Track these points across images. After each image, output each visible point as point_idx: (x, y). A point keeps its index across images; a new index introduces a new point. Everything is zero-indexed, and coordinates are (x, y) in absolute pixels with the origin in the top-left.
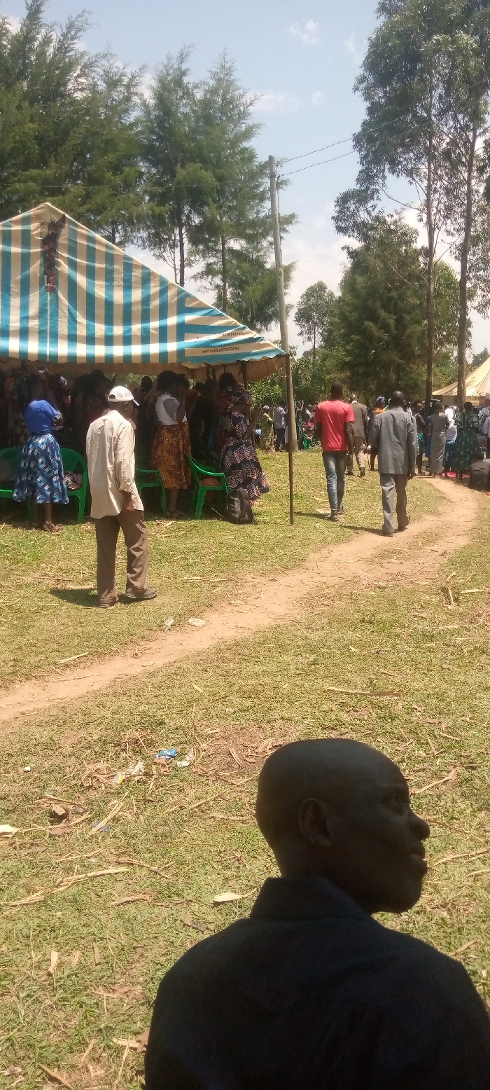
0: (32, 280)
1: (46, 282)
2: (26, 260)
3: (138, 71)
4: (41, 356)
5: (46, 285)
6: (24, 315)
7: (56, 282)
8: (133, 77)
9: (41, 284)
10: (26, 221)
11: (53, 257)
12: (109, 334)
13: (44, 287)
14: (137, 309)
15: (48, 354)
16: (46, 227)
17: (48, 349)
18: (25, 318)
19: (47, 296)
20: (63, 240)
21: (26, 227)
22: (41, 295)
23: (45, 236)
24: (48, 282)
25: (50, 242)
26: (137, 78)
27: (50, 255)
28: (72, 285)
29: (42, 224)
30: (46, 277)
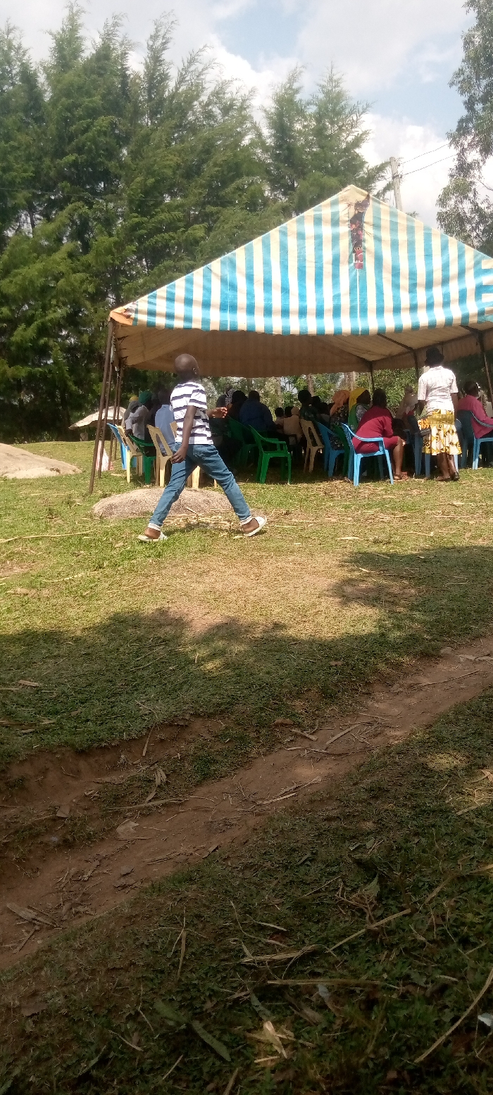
0: (341, 259)
1: (354, 258)
2: (336, 239)
3: (247, 94)
4: (354, 334)
5: (354, 261)
6: (336, 293)
7: (363, 259)
8: (244, 101)
9: (350, 262)
10: (335, 203)
11: (359, 236)
12: (414, 303)
13: (352, 264)
14: (438, 276)
15: (360, 329)
16: (353, 207)
17: (360, 325)
18: (337, 297)
19: (356, 273)
20: (368, 217)
21: (334, 210)
22: (350, 271)
23: (351, 216)
24: (356, 259)
25: (357, 220)
26: (248, 101)
27: (357, 234)
28: (379, 261)
29: (349, 205)
30: (354, 255)
